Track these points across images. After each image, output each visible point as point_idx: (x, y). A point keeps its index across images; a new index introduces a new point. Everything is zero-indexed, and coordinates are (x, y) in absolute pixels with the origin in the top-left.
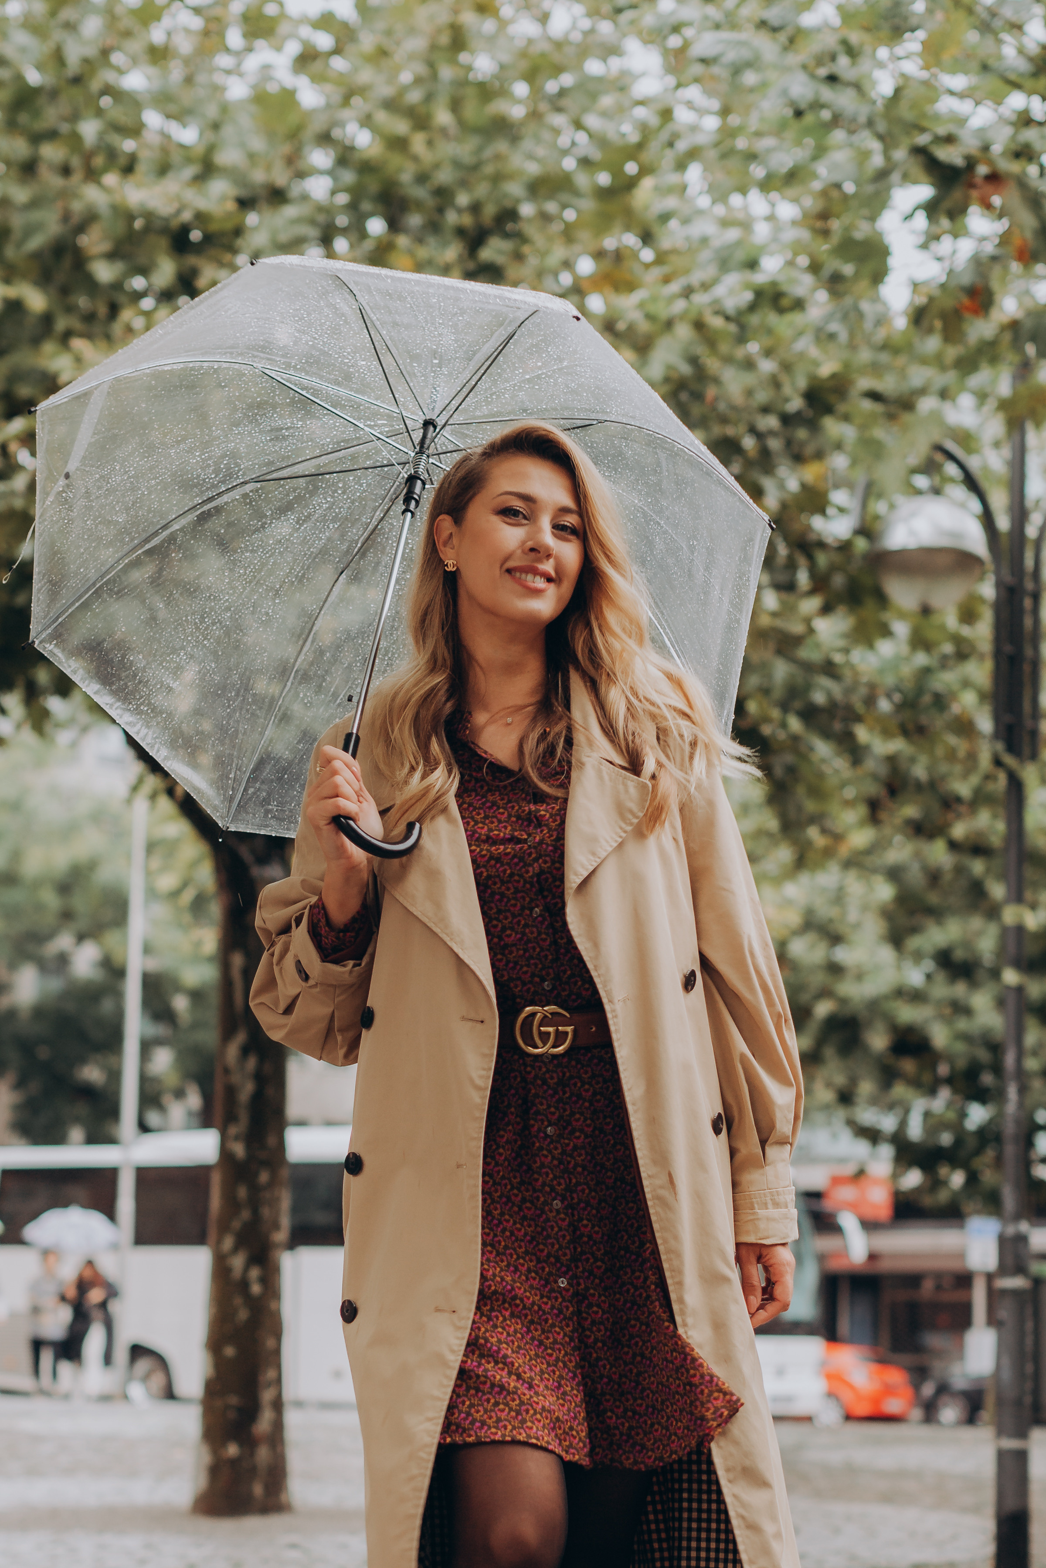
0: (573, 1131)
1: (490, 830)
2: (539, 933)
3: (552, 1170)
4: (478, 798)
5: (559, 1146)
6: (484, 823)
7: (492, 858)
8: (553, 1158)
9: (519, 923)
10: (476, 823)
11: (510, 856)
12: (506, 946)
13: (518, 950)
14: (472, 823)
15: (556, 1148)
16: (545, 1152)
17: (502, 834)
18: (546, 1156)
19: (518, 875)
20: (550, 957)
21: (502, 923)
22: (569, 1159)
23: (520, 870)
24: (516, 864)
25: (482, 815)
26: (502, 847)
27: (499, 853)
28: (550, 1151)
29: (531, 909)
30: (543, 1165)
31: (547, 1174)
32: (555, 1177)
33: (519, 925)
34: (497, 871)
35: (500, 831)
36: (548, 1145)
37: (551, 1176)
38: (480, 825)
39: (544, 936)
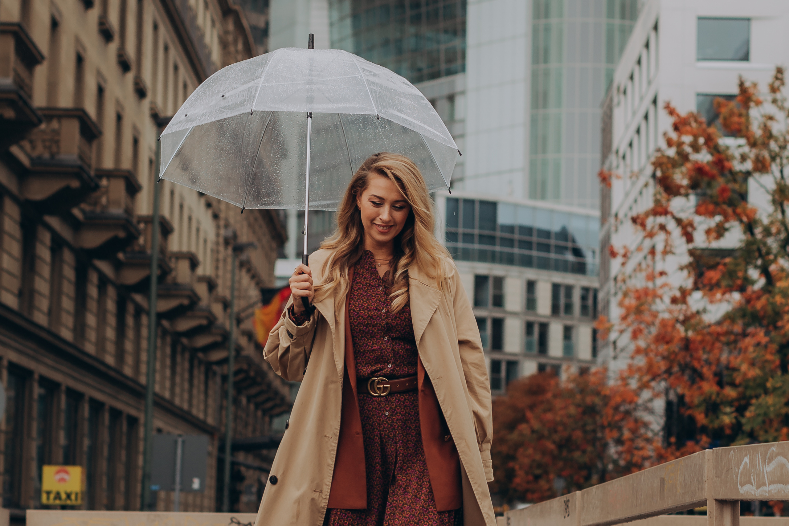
0: (397, 413)
1: (369, 305)
2: (387, 346)
3: (388, 429)
4: (364, 292)
5: (390, 419)
6: (366, 302)
7: (369, 316)
8: (389, 424)
9: (379, 342)
10: (364, 302)
11: (376, 316)
12: (374, 350)
13: (378, 352)
14: (362, 302)
15: (389, 420)
16: (385, 422)
17: (373, 307)
18: (386, 424)
19: (379, 324)
20: (391, 356)
21: (372, 341)
22: (395, 424)
23: (380, 322)
24: (379, 320)
25: (366, 299)
26: (373, 312)
27: (372, 315)
28: (387, 422)
29: (384, 337)
30: (384, 428)
31: (386, 431)
32: (389, 432)
33: (379, 343)
34: (371, 322)
35: (372, 306)
36: (386, 419)
37: (388, 431)
38: (365, 303)
39: (388, 347)
